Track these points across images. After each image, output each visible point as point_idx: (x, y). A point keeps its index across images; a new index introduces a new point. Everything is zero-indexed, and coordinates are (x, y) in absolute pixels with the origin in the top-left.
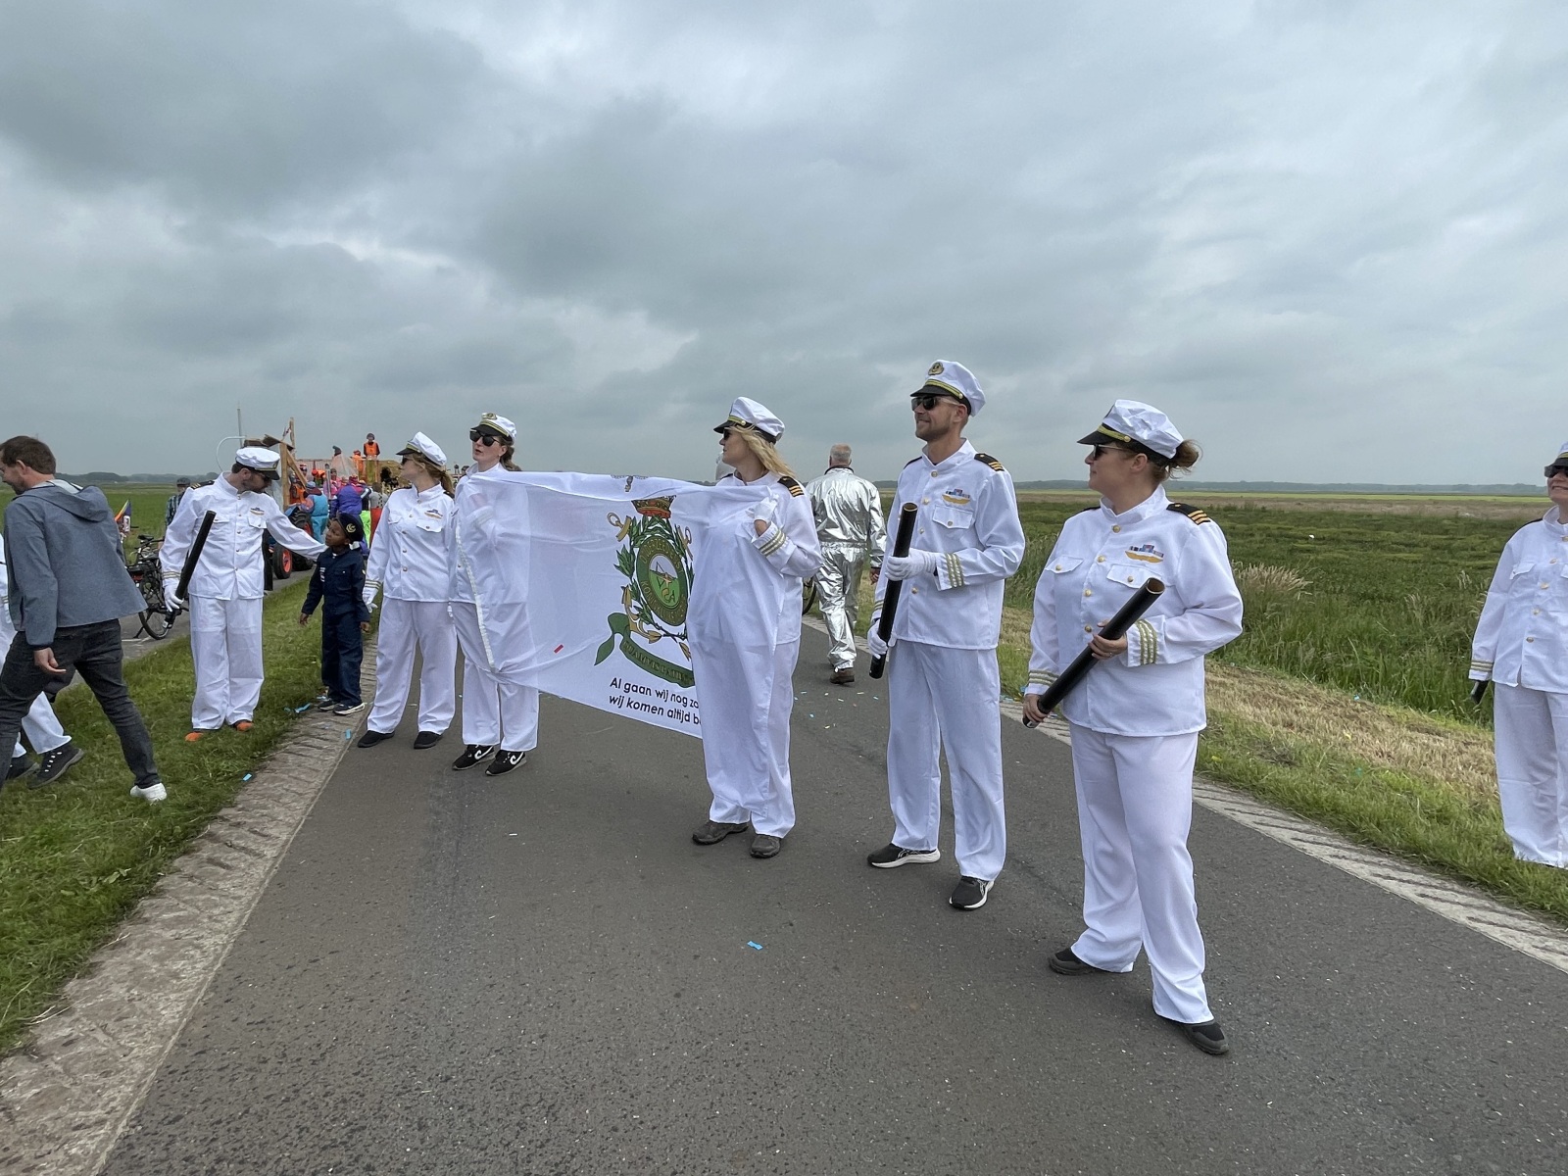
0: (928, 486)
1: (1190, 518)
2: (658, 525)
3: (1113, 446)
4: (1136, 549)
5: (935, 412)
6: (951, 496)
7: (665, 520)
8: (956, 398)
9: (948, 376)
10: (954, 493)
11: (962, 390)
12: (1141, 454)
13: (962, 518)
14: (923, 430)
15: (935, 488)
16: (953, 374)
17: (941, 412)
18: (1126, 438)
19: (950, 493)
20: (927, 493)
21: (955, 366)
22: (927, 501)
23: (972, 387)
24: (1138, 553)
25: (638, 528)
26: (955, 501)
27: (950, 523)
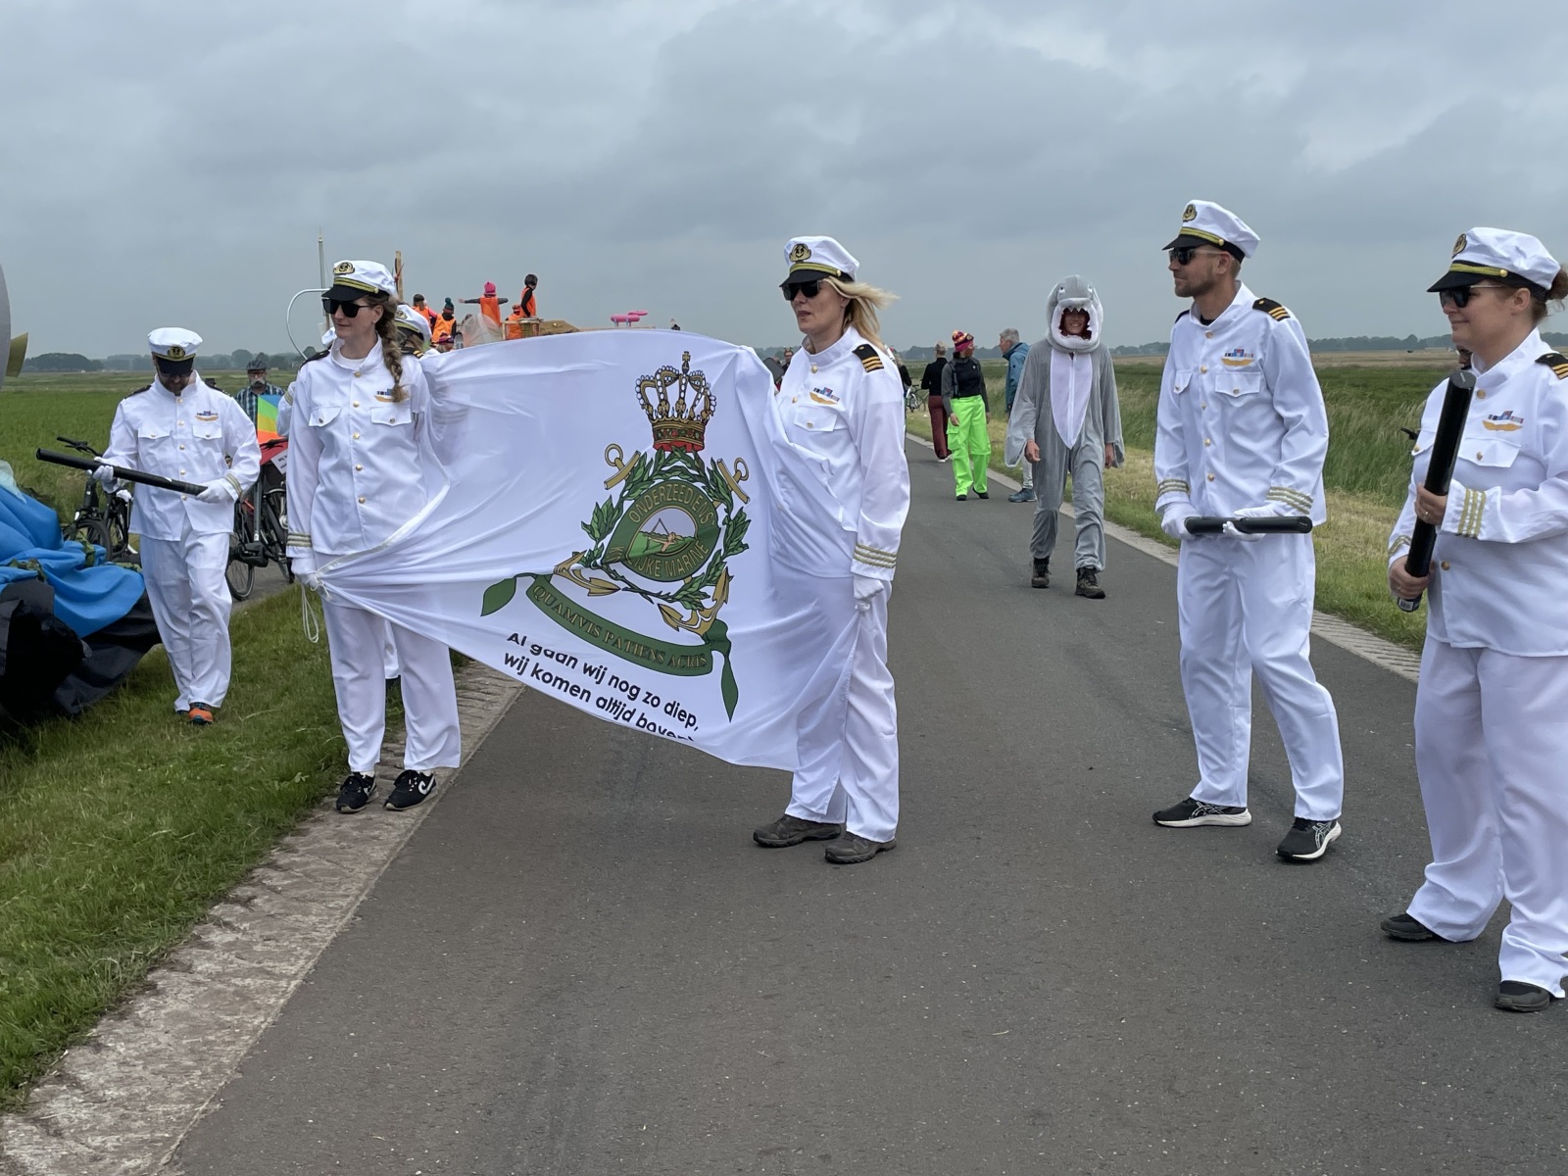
0: (1204, 351)
1: (1555, 371)
2: (679, 463)
3: (1485, 284)
4: (1495, 418)
5: (1191, 268)
6: (1230, 358)
7: (691, 455)
8: (1216, 246)
9: (1203, 221)
10: (1234, 355)
11: (1223, 235)
12: (1522, 289)
13: (1250, 382)
14: (1181, 287)
15: (1210, 353)
16: (1209, 218)
17: (1203, 263)
18: (1502, 272)
19: (1229, 355)
20: (1204, 360)
21: (1209, 208)
22: (1205, 368)
23: (1234, 229)
24: (1497, 423)
25: (646, 470)
26: (1237, 363)
27: (1236, 391)
